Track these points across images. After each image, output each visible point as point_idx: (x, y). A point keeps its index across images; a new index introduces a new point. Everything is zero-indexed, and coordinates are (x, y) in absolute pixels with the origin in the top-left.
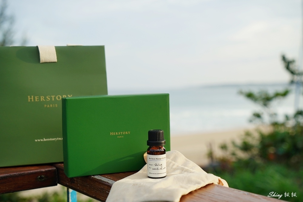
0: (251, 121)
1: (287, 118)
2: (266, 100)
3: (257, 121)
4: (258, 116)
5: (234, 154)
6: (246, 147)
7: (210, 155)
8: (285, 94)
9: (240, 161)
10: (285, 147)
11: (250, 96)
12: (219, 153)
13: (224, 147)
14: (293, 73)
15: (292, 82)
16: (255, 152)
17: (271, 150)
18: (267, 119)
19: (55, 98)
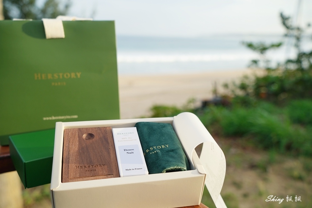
0: (249, 67)
1: (279, 65)
2: (263, 49)
3: (254, 66)
4: (255, 62)
5: (233, 91)
6: (243, 87)
7: (215, 92)
8: (279, 45)
9: (237, 97)
10: (275, 88)
11: (250, 46)
12: (222, 91)
13: (226, 86)
14: (288, 27)
15: (286, 35)
16: (251, 90)
17: (263, 91)
18: (262, 64)
19: (63, 76)
